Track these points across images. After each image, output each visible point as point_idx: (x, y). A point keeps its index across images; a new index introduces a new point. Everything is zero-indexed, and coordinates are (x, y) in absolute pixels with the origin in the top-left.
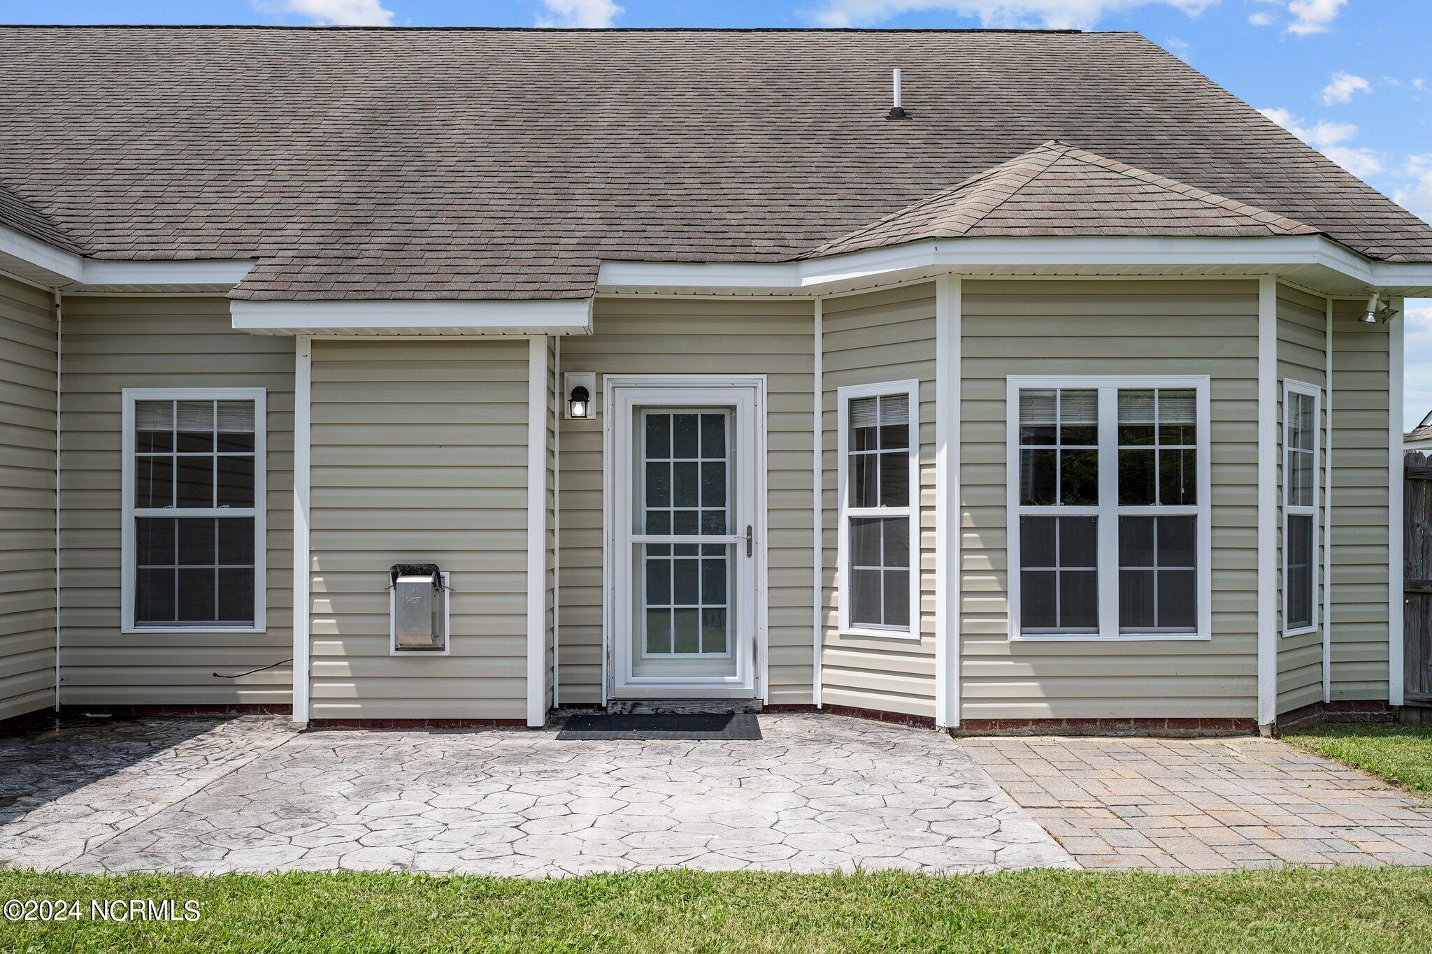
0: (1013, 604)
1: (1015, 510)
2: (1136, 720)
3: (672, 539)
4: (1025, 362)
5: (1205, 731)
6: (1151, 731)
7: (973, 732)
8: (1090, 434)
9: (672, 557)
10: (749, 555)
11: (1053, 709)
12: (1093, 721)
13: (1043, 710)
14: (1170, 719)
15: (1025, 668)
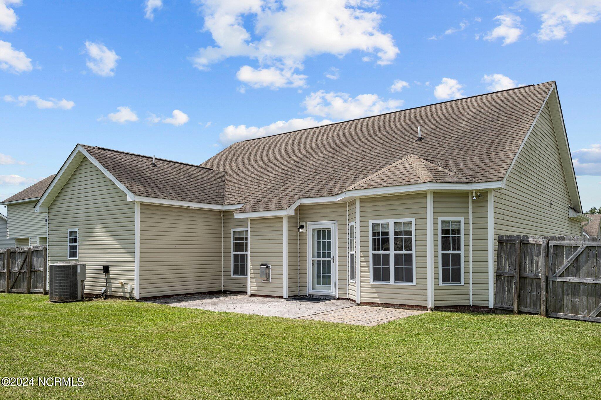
0: (371, 275)
1: (371, 252)
2: (400, 305)
3: (322, 259)
4: (374, 217)
5: (416, 309)
6: (403, 308)
7: (364, 305)
8: (387, 234)
9: (322, 263)
10: (334, 263)
11: (380, 300)
12: (390, 304)
13: (378, 301)
14: (407, 305)
15: (374, 290)
